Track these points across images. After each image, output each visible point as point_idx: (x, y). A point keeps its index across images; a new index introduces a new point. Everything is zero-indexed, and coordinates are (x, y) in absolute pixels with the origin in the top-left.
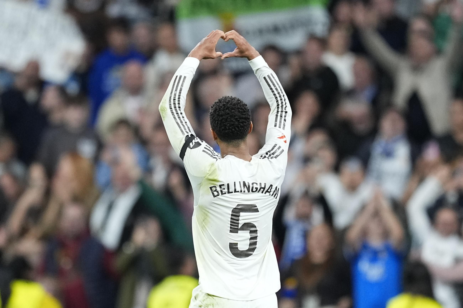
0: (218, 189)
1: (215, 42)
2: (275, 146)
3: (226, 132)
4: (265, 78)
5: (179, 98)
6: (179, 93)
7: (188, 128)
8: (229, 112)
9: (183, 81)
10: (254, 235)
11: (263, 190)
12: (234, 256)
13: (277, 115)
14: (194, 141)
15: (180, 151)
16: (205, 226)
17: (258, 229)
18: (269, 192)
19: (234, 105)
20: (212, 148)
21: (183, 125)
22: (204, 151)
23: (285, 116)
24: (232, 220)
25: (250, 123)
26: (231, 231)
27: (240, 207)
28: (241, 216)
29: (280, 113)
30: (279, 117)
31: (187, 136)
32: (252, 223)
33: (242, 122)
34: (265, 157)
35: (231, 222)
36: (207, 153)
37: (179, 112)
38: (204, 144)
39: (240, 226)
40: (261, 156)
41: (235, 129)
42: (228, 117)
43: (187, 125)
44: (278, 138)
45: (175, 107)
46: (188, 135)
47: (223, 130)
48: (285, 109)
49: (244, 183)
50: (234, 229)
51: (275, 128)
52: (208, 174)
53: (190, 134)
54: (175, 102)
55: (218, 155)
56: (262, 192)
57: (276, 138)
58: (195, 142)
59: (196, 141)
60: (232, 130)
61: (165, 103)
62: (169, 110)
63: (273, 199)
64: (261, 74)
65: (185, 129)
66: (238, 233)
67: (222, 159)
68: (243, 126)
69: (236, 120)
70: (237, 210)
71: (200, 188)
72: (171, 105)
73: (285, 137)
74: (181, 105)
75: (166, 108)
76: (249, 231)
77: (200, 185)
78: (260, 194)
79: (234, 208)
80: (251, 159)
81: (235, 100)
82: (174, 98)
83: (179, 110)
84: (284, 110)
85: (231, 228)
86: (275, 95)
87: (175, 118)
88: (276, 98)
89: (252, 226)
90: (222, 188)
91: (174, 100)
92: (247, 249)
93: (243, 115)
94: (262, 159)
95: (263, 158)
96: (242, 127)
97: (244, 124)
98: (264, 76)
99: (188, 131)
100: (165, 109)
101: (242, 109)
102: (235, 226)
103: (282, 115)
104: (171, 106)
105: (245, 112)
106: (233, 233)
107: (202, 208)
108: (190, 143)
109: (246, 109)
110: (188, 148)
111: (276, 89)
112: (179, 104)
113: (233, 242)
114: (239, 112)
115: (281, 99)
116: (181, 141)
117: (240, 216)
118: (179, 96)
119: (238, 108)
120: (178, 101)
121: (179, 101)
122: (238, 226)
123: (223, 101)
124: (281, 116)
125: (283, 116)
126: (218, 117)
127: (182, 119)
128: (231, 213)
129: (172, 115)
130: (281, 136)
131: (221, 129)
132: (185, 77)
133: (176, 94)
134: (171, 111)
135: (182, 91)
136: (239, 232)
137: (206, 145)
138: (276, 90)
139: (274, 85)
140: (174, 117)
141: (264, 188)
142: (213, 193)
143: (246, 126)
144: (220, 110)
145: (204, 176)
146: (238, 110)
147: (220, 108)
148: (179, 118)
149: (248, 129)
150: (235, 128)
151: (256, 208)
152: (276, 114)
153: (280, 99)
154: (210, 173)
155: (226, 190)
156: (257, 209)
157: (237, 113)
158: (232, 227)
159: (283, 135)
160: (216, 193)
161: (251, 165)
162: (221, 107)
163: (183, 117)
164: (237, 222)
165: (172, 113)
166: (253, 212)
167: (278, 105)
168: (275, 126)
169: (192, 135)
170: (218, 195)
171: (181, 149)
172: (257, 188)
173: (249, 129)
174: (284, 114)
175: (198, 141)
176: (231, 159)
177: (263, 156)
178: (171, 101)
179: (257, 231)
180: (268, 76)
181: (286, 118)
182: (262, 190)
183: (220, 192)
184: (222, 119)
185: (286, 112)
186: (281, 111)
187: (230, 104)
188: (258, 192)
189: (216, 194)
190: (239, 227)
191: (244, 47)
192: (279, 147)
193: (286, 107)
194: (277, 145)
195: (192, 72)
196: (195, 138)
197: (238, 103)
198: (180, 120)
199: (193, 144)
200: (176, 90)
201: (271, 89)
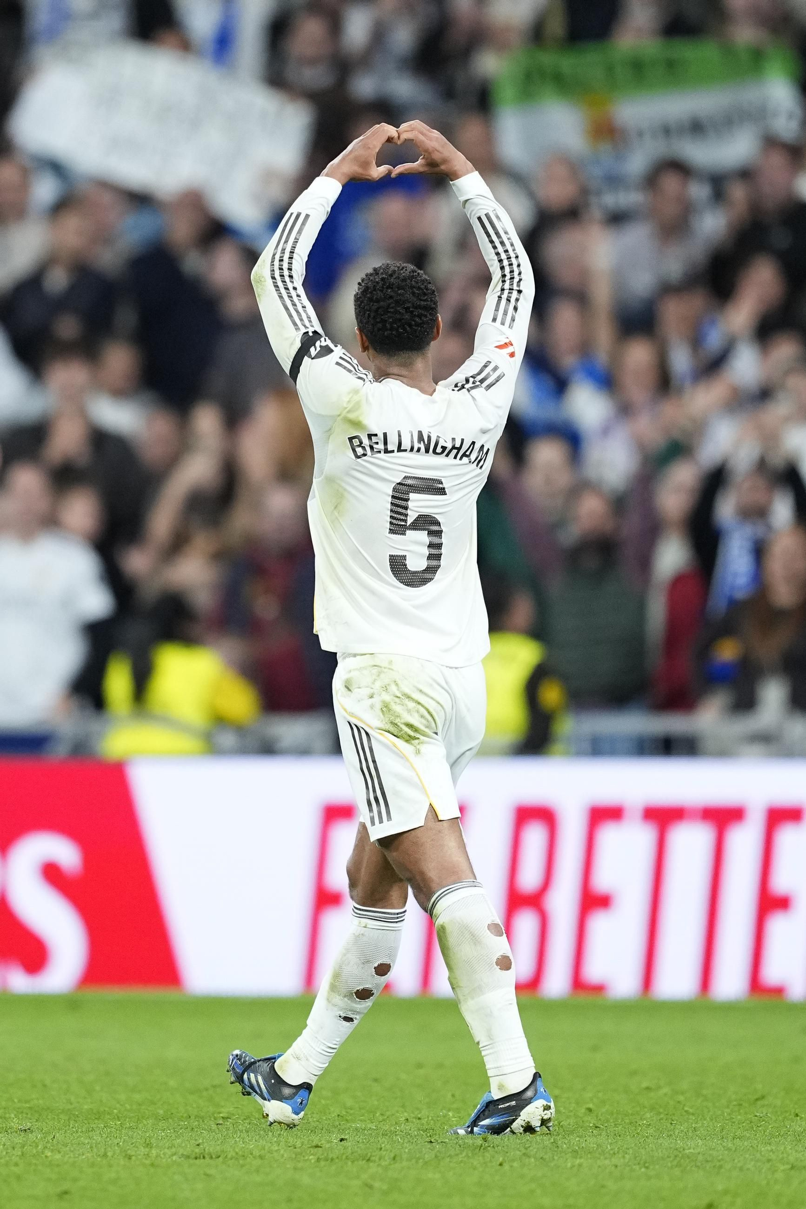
0: (366, 442)
1: (375, 147)
2: (485, 366)
3: (386, 333)
4: (479, 219)
5: (291, 258)
6: (292, 247)
7: (309, 318)
8: (392, 294)
9: (304, 224)
10: (436, 540)
11: (457, 451)
12: (400, 582)
13: (500, 297)
14: (318, 344)
15: (291, 364)
16: (339, 518)
17: (443, 528)
18: (468, 456)
19: (404, 280)
20: (356, 360)
21: (297, 312)
22: (338, 363)
23: (517, 300)
24: (394, 508)
25: (437, 318)
26: (392, 531)
27: (409, 482)
28: (411, 501)
29: (506, 292)
30: (504, 302)
31: (304, 333)
32: (433, 515)
33: (420, 316)
34: (463, 387)
35: (391, 511)
36: (345, 368)
37: (290, 286)
38: (338, 351)
39: (410, 520)
40: (456, 386)
41: (405, 329)
42: (389, 304)
43: (305, 311)
44: (496, 347)
45: (282, 276)
46: (308, 332)
47: (379, 330)
48: (518, 285)
49: (420, 434)
50: (398, 526)
51: (493, 324)
52: (346, 408)
53: (311, 330)
54: (282, 265)
55: (367, 373)
56: (455, 457)
57: (492, 347)
58: (321, 346)
59: (324, 344)
60: (397, 330)
61: (262, 267)
62: (270, 281)
63: (475, 469)
64: (473, 211)
65: (301, 320)
66: (404, 534)
67: (375, 383)
68: (421, 324)
69: (406, 310)
70: (404, 488)
71: (329, 438)
72: (273, 270)
73: (512, 345)
74: (294, 273)
75: (263, 277)
76: (427, 532)
77: (329, 432)
78: (450, 460)
79: (398, 484)
80: (435, 390)
81: (406, 270)
82: (280, 257)
83: (291, 281)
84: (515, 287)
85: (391, 523)
86: (498, 254)
87: (281, 297)
88: (501, 261)
89: (433, 523)
90: (373, 441)
91: (281, 261)
92: (424, 568)
93: (422, 300)
94: (456, 392)
95: (458, 390)
96: (417, 325)
97: (423, 321)
98: (478, 215)
99: (307, 324)
100: (263, 280)
101: (419, 288)
102: (401, 520)
103: (510, 297)
104: (274, 274)
105: (425, 294)
106: (395, 535)
107: (330, 480)
108: (310, 348)
109: (427, 289)
110: (306, 358)
111: (502, 243)
112: (290, 269)
113: (396, 554)
114: (413, 293)
115: (511, 265)
116: (292, 344)
117: (409, 499)
118: (292, 253)
119: (412, 287)
120: (289, 263)
121: (291, 264)
122: (406, 521)
123: (382, 271)
124: (507, 300)
125: (513, 300)
126: (369, 304)
127: (295, 299)
128: (391, 493)
129: (276, 290)
130: (502, 343)
131: (376, 329)
132: (307, 216)
133: (285, 250)
134: (274, 282)
135: (298, 244)
136: (408, 532)
137: (344, 354)
138: (502, 246)
139: (497, 234)
140: (279, 296)
141: (459, 449)
142: (354, 451)
143: (427, 323)
144: (375, 290)
145: (339, 414)
146: (411, 291)
147: (374, 286)
148: (290, 297)
149: (432, 332)
150: (404, 326)
151: (441, 486)
152: (499, 294)
153: (507, 263)
154: (350, 406)
155: (381, 446)
156: (444, 489)
157: (408, 296)
158: (394, 521)
159: (507, 341)
160: (360, 451)
161: (434, 402)
162: (378, 283)
163: (298, 296)
164: (404, 511)
165: (276, 287)
166: (436, 494)
167: (504, 276)
168: (494, 320)
169: (315, 332)
170: (365, 455)
171: (292, 360)
172: (444, 448)
173: (435, 330)
174: (515, 294)
175: (327, 345)
176: (392, 386)
177: (460, 385)
178: (275, 263)
179: (441, 531)
180: (487, 215)
181: (519, 304)
182: (455, 451)
183: (368, 449)
184: (378, 308)
185: (520, 292)
186: (510, 289)
187: (395, 278)
188: (447, 455)
189: (360, 453)
190: (408, 524)
191: (436, 156)
192: (495, 369)
193: (520, 280)
194: (490, 362)
195: (323, 206)
196: (321, 336)
197: (413, 276)
198: (292, 301)
199: (316, 350)
200: (286, 242)
201: (492, 242)
